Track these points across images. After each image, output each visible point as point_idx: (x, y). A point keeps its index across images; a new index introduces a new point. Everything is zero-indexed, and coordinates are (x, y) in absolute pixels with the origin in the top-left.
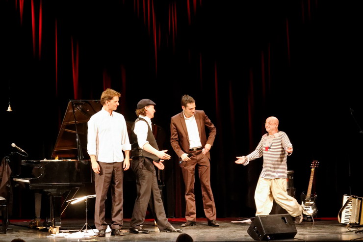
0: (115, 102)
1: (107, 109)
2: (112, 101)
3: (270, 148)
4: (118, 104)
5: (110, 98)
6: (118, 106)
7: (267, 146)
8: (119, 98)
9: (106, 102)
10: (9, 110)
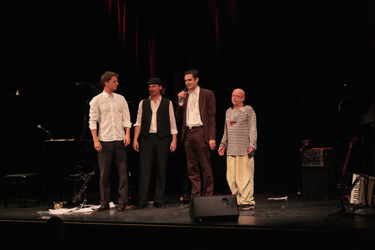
0: (115, 81)
1: (108, 90)
2: (111, 82)
3: (236, 123)
4: (118, 84)
5: (108, 79)
6: (118, 86)
7: (232, 120)
8: (118, 78)
9: (106, 83)
10: (17, 94)
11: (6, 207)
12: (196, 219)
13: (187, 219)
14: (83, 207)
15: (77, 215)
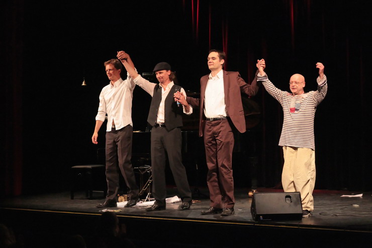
7: (292, 107)
10: (83, 84)
11: (72, 198)
12: (256, 217)
13: (248, 217)
14: (147, 200)
15: (140, 208)
